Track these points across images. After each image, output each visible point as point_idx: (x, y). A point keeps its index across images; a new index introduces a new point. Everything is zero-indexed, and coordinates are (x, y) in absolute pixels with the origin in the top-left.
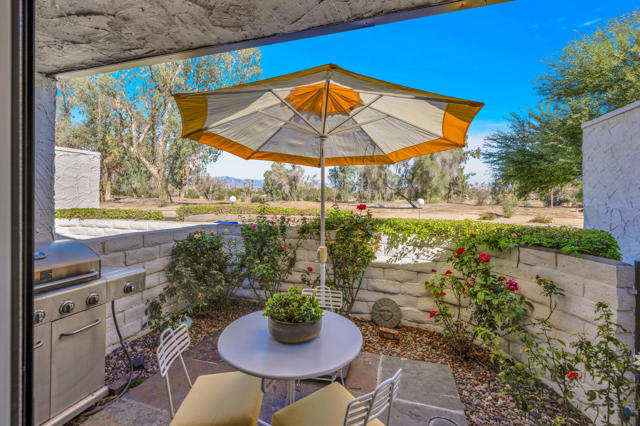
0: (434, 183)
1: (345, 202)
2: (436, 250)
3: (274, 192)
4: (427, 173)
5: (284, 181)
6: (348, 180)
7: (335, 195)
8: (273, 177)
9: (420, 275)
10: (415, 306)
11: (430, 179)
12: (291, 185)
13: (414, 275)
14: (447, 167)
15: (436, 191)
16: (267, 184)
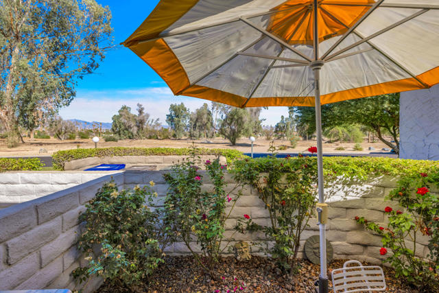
0: (246, 125)
1: (179, 139)
2: (365, 187)
3: (122, 132)
4: (241, 118)
5: (133, 124)
6: (181, 123)
7: (172, 134)
8: (123, 120)
9: (349, 210)
10: (344, 240)
11: (243, 123)
12: (138, 127)
13: (343, 212)
14: (253, 114)
15: (247, 130)
16: (116, 126)
